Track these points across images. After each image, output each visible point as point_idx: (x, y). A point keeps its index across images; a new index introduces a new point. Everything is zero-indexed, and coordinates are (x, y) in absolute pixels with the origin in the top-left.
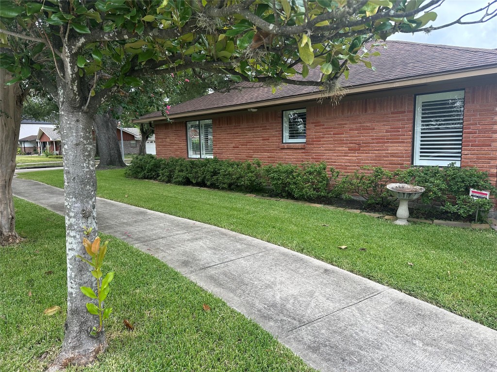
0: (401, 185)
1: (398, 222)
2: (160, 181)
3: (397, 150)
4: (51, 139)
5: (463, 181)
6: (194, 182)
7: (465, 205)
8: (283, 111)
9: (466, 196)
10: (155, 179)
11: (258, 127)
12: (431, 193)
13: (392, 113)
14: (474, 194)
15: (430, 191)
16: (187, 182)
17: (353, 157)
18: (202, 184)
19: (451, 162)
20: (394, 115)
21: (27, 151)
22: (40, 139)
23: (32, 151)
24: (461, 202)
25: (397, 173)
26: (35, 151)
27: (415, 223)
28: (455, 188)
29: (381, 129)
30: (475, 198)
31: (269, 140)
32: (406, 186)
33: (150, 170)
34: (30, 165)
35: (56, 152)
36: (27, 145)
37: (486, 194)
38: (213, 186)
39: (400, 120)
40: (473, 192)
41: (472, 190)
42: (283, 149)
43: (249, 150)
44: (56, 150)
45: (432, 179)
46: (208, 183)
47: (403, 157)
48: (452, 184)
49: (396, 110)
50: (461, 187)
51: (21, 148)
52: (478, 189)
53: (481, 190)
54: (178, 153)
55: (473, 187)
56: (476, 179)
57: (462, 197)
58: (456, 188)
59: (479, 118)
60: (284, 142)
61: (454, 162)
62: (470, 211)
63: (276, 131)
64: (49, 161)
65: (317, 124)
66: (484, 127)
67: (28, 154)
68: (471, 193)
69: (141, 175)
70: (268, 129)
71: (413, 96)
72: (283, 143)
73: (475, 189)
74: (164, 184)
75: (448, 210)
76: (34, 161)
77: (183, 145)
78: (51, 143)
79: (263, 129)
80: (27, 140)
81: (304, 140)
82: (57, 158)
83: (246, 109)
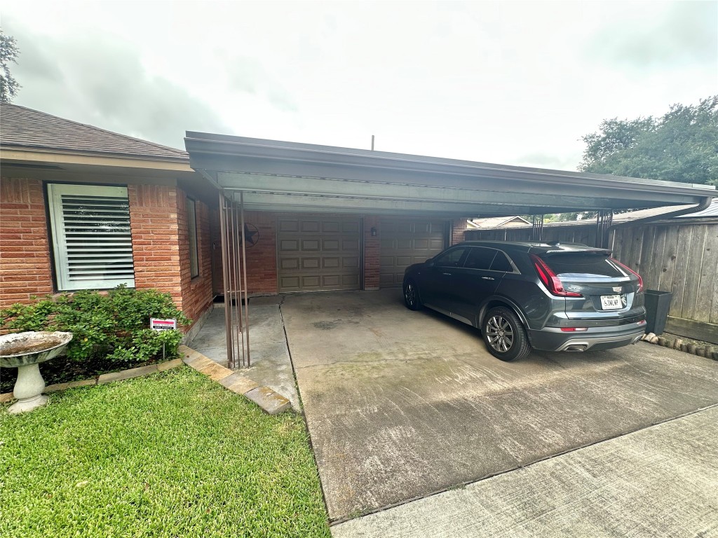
0: (20, 336)
1: (19, 408)
3: (20, 268)
5: (139, 311)
7: (146, 343)
9: (146, 330)
12: (86, 340)
14: (157, 325)
15: (83, 336)
19: (120, 282)
20: (3, 210)
24: (140, 339)
25: (14, 311)
28: (128, 322)
30: (158, 330)
32: (32, 335)
37: (172, 323)
39: (18, 219)
40: (154, 322)
41: (152, 320)
45: (86, 316)
47: (33, 279)
48: (123, 317)
49: (6, 202)
50: (136, 319)
52: (162, 317)
53: (165, 318)
55: (155, 315)
56: (156, 304)
57: (140, 333)
58: (130, 321)
59: (151, 226)
61: (124, 282)
62: (153, 350)
66: (160, 237)
68: (152, 325)
73: (157, 317)
75: (120, 358)
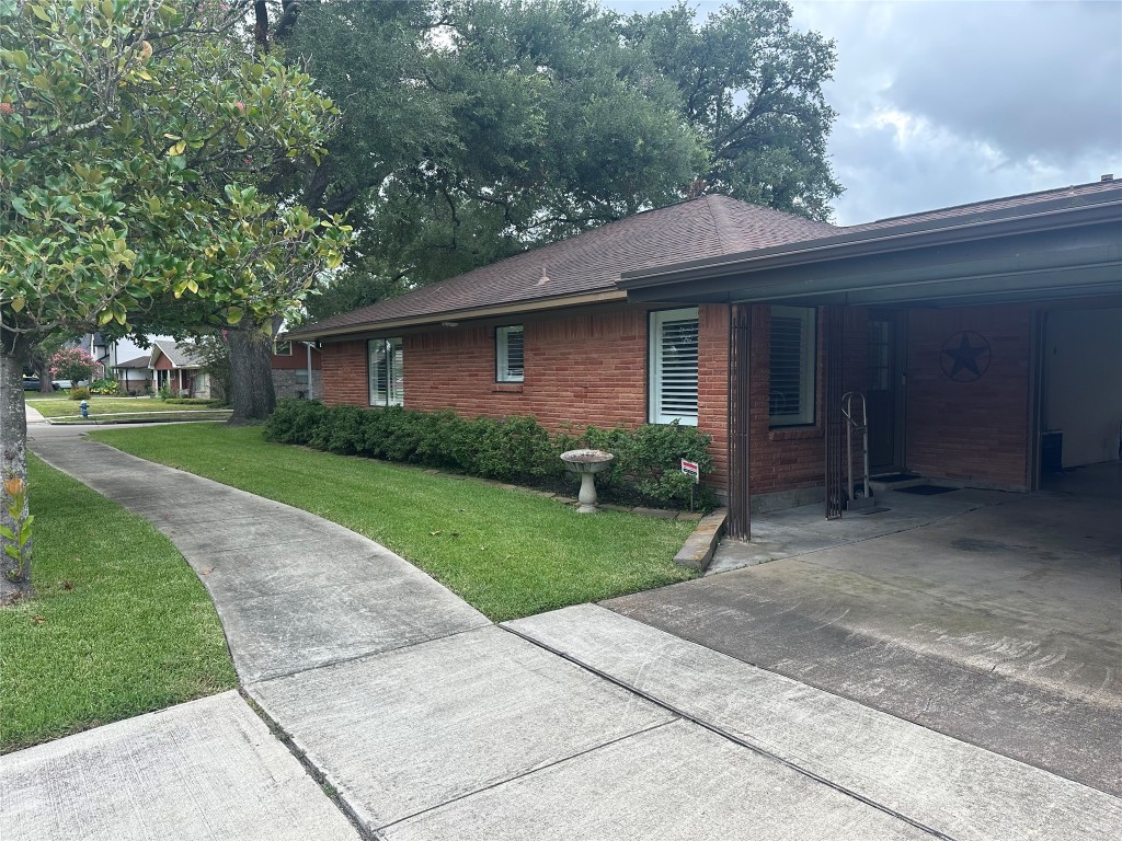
1: (582, 510)
2: (313, 446)
3: (628, 398)
4: (174, 366)
6: (359, 448)
8: (496, 328)
10: (304, 443)
11: (463, 353)
13: (623, 339)
14: (686, 467)
16: (349, 450)
17: (580, 408)
18: (368, 453)
19: (675, 417)
20: (624, 342)
21: (131, 389)
22: (155, 365)
23: (141, 387)
26: (146, 387)
27: (605, 510)
29: (610, 366)
31: (477, 375)
33: (300, 429)
34: (123, 416)
35: (182, 391)
36: (132, 376)
37: (696, 468)
38: (382, 457)
39: (630, 350)
40: (684, 463)
41: (683, 461)
42: (495, 392)
43: (452, 392)
44: (184, 387)
46: (377, 450)
47: (634, 409)
49: (626, 335)
51: (121, 382)
53: (691, 461)
54: (354, 396)
60: (499, 380)
61: (678, 418)
63: (487, 361)
64: (163, 410)
65: (537, 351)
67: (133, 394)
68: (683, 466)
69: (286, 437)
70: (476, 357)
71: (646, 312)
72: (497, 382)
74: (317, 453)
76: (135, 409)
77: (361, 382)
78: (175, 372)
79: (470, 357)
80: (133, 365)
81: (521, 379)
82: (182, 403)
83: (439, 323)
